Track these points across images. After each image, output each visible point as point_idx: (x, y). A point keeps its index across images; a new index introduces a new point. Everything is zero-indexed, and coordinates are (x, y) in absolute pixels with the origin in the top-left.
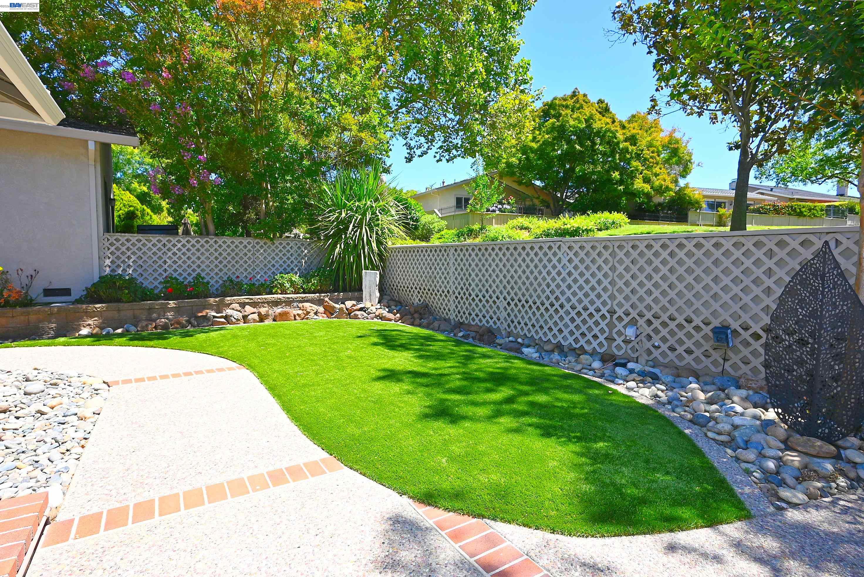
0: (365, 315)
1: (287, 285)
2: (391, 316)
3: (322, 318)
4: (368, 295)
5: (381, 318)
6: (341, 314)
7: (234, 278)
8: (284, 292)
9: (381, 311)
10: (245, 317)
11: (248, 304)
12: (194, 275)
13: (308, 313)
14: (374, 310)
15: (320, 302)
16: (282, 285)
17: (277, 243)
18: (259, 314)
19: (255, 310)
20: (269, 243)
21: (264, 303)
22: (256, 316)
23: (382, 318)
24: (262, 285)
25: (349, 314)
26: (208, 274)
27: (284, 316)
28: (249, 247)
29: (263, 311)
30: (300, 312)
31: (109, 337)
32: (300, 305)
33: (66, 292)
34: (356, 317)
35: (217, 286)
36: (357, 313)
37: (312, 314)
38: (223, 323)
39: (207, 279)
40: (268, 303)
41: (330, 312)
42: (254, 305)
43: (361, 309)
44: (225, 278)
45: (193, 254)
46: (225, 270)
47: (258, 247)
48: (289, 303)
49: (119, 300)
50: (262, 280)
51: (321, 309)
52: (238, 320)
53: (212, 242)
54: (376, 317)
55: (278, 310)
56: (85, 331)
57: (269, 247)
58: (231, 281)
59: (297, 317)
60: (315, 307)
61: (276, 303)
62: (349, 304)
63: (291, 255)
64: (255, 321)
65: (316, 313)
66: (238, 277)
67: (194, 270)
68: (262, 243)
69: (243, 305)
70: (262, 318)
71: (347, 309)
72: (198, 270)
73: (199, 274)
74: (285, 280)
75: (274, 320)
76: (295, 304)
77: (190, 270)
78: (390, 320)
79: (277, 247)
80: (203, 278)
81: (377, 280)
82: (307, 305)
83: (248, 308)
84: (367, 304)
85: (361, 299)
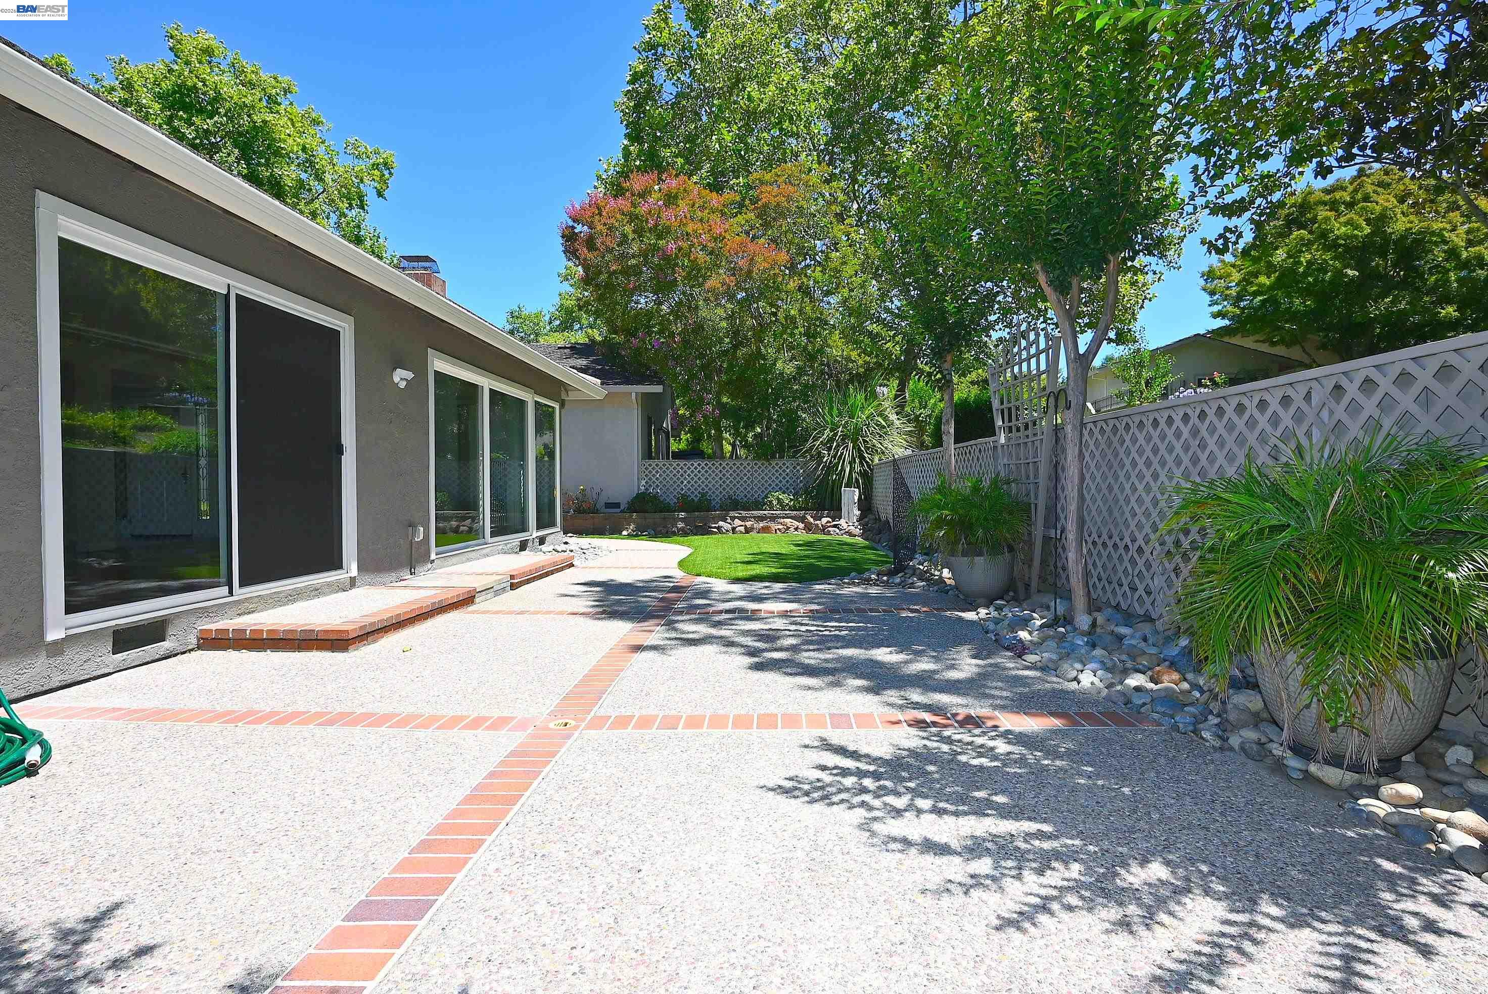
0: (837, 531)
1: (775, 503)
2: (858, 532)
3: (801, 533)
4: (846, 513)
8: (772, 509)
9: (854, 529)
10: (734, 529)
11: (737, 518)
12: (702, 493)
13: (788, 528)
14: (845, 527)
15: (802, 519)
16: (771, 502)
17: (773, 463)
18: (746, 527)
19: (743, 523)
20: (767, 464)
21: (751, 517)
22: (742, 529)
23: (851, 534)
24: (753, 501)
25: (823, 530)
26: (713, 493)
27: (766, 530)
28: (748, 468)
29: (749, 524)
30: (781, 527)
31: (637, 535)
32: (783, 521)
33: (617, 505)
34: (829, 533)
35: (717, 502)
36: (831, 529)
37: (792, 529)
38: (715, 533)
39: (713, 496)
40: (754, 518)
41: (809, 528)
42: (743, 519)
43: (835, 526)
44: (726, 495)
45: (703, 475)
46: (727, 489)
47: (756, 468)
48: (773, 518)
49: (645, 512)
50: (756, 498)
51: (801, 525)
52: (728, 531)
53: (717, 464)
54: (847, 533)
55: (761, 525)
56: (625, 533)
57: (766, 467)
58: (729, 498)
59: (778, 532)
60: (796, 523)
61: (762, 518)
62: (826, 521)
63: (787, 474)
64: (741, 533)
65: (796, 529)
67: (702, 490)
68: (760, 464)
69: (733, 519)
70: (748, 531)
71: (822, 525)
72: (706, 490)
73: (706, 493)
74: (773, 497)
75: (758, 533)
76: (779, 520)
77: (699, 490)
80: (708, 495)
81: (856, 498)
82: (788, 520)
83: (737, 522)
84: (842, 522)
85: (838, 518)
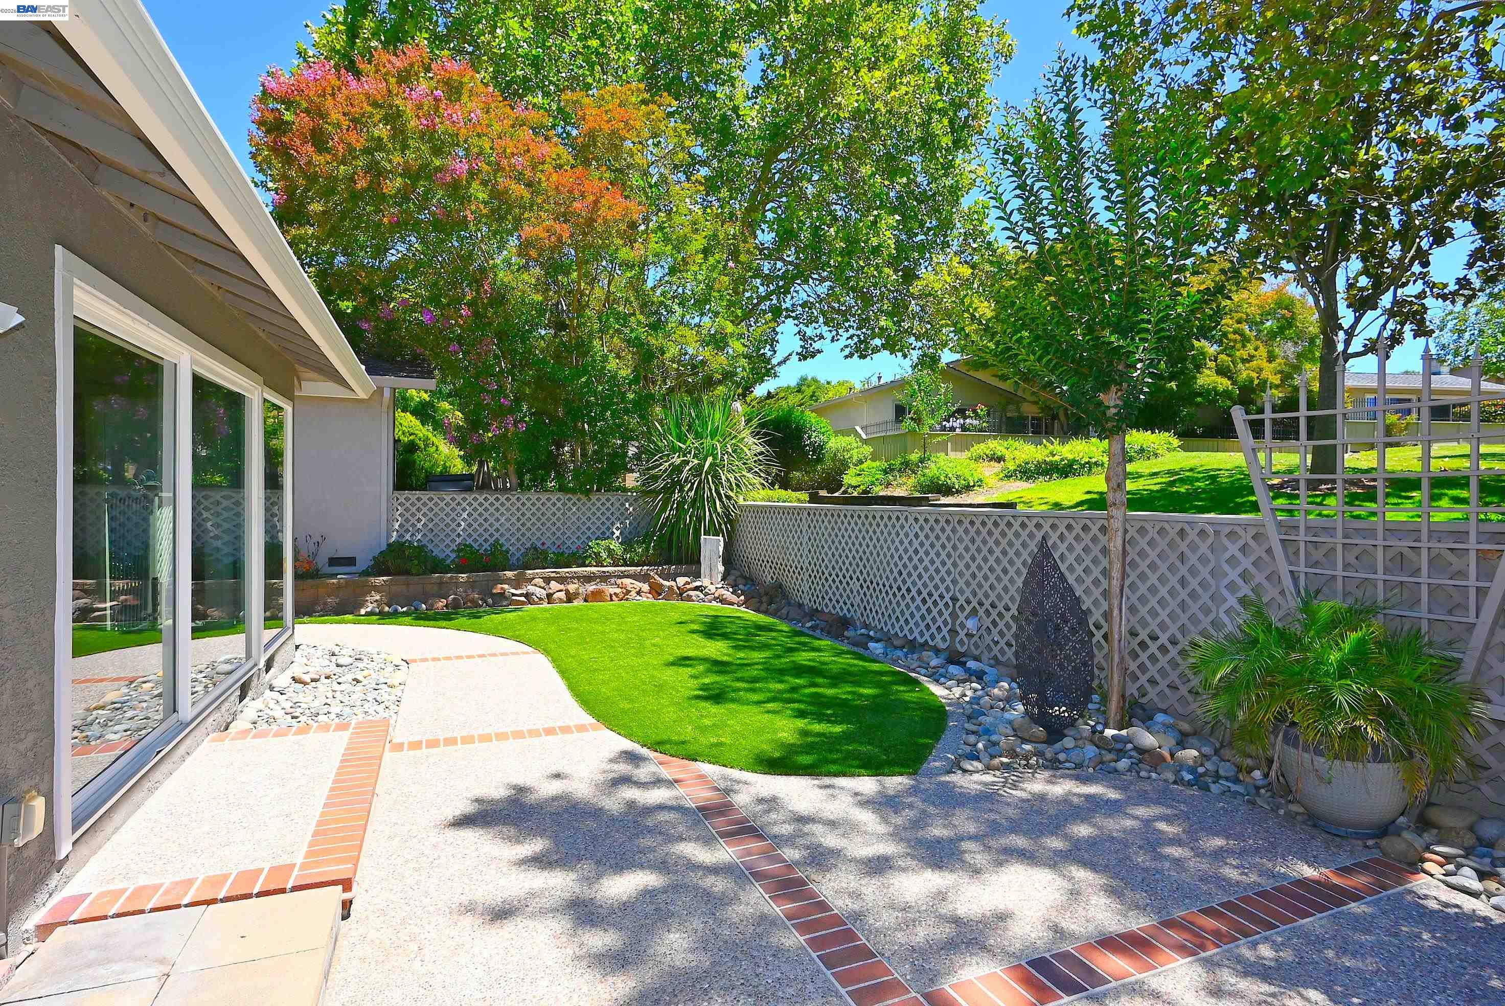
0: (702, 596)
1: (604, 555)
2: (734, 598)
3: (647, 600)
4: (708, 570)
5: (721, 601)
6: (670, 594)
7: (539, 545)
8: (600, 564)
9: (723, 591)
10: (549, 596)
11: (554, 579)
12: (492, 540)
13: (628, 592)
14: (713, 590)
15: (644, 578)
16: (597, 554)
17: (594, 498)
18: (567, 592)
19: (562, 587)
20: (584, 499)
21: (573, 578)
22: (562, 595)
23: (723, 601)
24: (574, 554)
25: (681, 594)
26: (508, 540)
27: (597, 596)
28: (559, 505)
29: (572, 588)
30: (618, 591)
31: (395, 614)
32: (619, 581)
33: (351, 561)
34: (689, 599)
35: (518, 555)
36: (691, 593)
37: (633, 593)
38: (523, 603)
39: (507, 545)
40: (578, 578)
41: (656, 591)
42: (561, 580)
43: (697, 588)
44: (528, 545)
45: (491, 515)
46: (528, 534)
47: (569, 504)
48: (605, 578)
49: (407, 573)
50: (574, 548)
51: (646, 587)
52: (541, 599)
53: (514, 499)
54: (715, 599)
55: (591, 587)
56: (372, 609)
57: (584, 504)
58: (535, 549)
59: (614, 597)
60: (638, 585)
61: (588, 579)
62: (681, 581)
63: (612, 514)
64: (561, 601)
65: (639, 593)
66: (543, 544)
67: (491, 535)
68: (574, 499)
69: (547, 580)
70: (570, 598)
71: (678, 588)
72: (497, 535)
73: (497, 540)
74: (600, 547)
75: (586, 601)
76: (613, 580)
77: (486, 535)
78: (732, 604)
79: (594, 504)
80: (502, 545)
81: (721, 549)
82: (627, 581)
83: (553, 584)
84: (705, 582)
85: (697, 575)
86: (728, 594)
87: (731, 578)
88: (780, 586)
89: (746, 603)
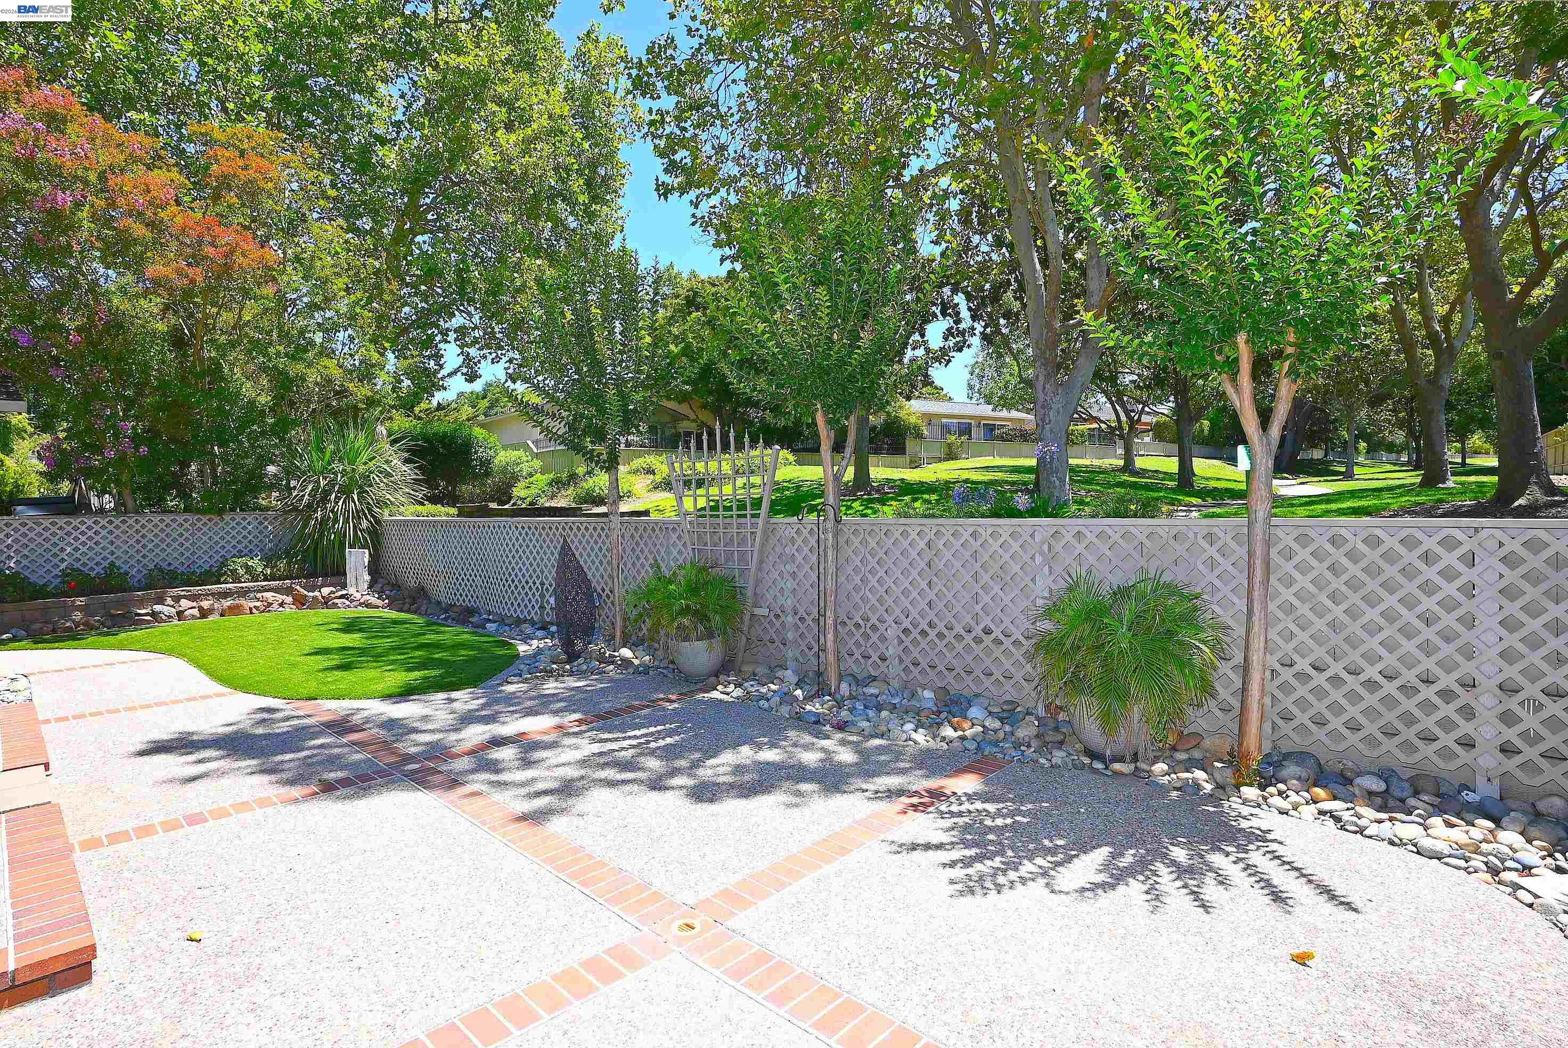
0: (347, 603)
1: (241, 572)
2: (380, 603)
3: (289, 611)
4: (354, 580)
5: (367, 606)
6: (313, 604)
7: (164, 565)
8: (237, 580)
9: (368, 597)
10: (180, 614)
11: (185, 597)
12: (106, 564)
13: (270, 604)
14: (360, 597)
15: (288, 591)
16: (234, 571)
17: (227, 518)
18: (201, 609)
19: (194, 604)
20: (217, 519)
21: (208, 595)
22: (195, 612)
23: (368, 605)
24: (207, 572)
25: (326, 603)
26: (126, 562)
27: (235, 610)
28: (186, 525)
29: (206, 604)
30: (258, 604)
32: (259, 595)
34: (335, 606)
35: (139, 577)
36: (336, 601)
37: (275, 606)
38: (149, 622)
39: (125, 568)
40: (213, 594)
41: (300, 602)
42: (193, 598)
43: (342, 597)
44: (151, 566)
45: (104, 538)
46: (151, 556)
47: (199, 525)
48: (243, 593)
50: (207, 567)
51: (289, 599)
52: (170, 617)
53: (131, 522)
54: (360, 604)
55: (227, 603)
57: (216, 524)
58: (161, 570)
59: (254, 610)
60: (280, 597)
61: (225, 595)
62: (326, 591)
63: (249, 533)
64: (193, 617)
65: (281, 605)
66: (170, 564)
67: (104, 559)
68: (205, 520)
69: (177, 599)
70: (204, 614)
71: (323, 598)
72: (112, 558)
73: (112, 564)
74: (238, 565)
75: (222, 615)
76: (252, 595)
77: (98, 559)
78: (378, 607)
79: (227, 524)
80: (119, 568)
81: (366, 560)
82: (268, 595)
83: (185, 603)
84: (351, 590)
85: (344, 586)
86: (373, 600)
87: (378, 587)
88: (423, 589)
89: (390, 606)
